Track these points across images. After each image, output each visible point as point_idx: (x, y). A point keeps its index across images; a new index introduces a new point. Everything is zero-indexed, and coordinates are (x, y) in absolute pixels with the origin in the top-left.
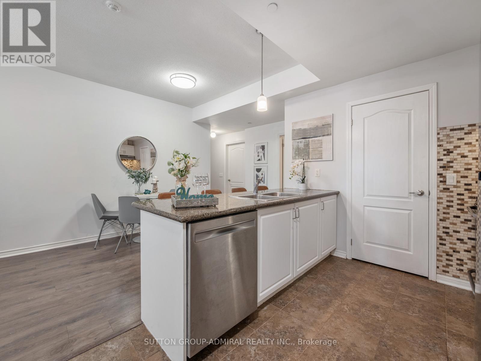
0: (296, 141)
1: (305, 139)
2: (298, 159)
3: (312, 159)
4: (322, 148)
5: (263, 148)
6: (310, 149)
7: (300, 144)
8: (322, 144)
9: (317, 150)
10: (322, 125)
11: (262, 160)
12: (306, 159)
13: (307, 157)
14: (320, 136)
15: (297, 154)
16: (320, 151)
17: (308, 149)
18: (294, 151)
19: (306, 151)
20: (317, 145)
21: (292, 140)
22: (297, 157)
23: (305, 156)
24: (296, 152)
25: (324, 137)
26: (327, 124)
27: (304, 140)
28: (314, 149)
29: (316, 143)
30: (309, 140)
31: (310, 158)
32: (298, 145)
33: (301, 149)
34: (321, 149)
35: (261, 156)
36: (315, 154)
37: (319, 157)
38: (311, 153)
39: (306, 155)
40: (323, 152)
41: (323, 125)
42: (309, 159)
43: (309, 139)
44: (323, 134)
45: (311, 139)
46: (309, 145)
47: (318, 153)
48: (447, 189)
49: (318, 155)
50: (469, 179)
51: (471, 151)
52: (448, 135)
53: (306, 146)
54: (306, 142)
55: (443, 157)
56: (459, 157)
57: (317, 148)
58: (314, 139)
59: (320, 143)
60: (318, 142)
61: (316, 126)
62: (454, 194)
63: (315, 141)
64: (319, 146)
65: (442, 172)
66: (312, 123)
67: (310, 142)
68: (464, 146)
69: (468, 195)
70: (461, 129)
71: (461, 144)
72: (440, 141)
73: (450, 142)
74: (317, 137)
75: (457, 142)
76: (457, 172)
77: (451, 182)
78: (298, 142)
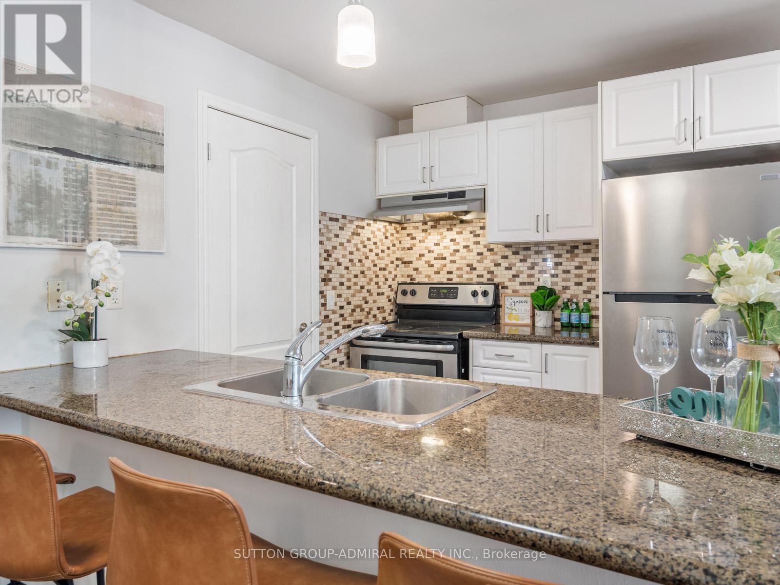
0: (23, 150)
1: (71, 159)
2: (39, 236)
4: (135, 206)
6: (91, 200)
7: (44, 171)
8: (134, 195)
10: (134, 125)
12: (75, 240)
13: (80, 232)
14: (127, 164)
16: (127, 217)
17: (85, 200)
18: (16, 196)
19: (76, 207)
20: (118, 192)
21: (6, 143)
22: (31, 227)
23: (71, 225)
24: (29, 205)
25: (142, 171)
26: (150, 129)
27: (66, 158)
28: (109, 206)
29: (116, 187)
30: (86, 167)
31: (94, 237)
32: (38, 176)
33: (50, 195)
34: (133, 209)
36: (112, 226)
37: (126, 237)
38: (94, 216)
39: (75, 223)
40: (138, 221)
41: (138, 129)
42: (90, 241)
43: (88, 162)
44: (138, 160)
45: (94, 165)
46: (87, 185)
47: (121, 221)
48: (327, 317)
49: (123, 229)
50: (342, 299)
51: (344, 256)
52: (327, 227)
53: (73, 186)
54: (77, 171)
55: (324, 263)
56: (336, 263)
57: (117, 204)
58: (108, 170)
59: (128, 189)
60: (120, 182)
61: (114, 122)
62: (332, 324)
63: (111, 176)
64: (125, 199)
65: (324, 288)
66: (99, 102)
67: (91, 173)
68: (339, 248)
69: (342, 323)
70: (337, 220)
71: (337, 244)
72: (321, 234)
73: (329, 239)
74: (118, 163)
75: (334, 239)
76: (334, 288)
77: (330, 305)
78: (37, 162)
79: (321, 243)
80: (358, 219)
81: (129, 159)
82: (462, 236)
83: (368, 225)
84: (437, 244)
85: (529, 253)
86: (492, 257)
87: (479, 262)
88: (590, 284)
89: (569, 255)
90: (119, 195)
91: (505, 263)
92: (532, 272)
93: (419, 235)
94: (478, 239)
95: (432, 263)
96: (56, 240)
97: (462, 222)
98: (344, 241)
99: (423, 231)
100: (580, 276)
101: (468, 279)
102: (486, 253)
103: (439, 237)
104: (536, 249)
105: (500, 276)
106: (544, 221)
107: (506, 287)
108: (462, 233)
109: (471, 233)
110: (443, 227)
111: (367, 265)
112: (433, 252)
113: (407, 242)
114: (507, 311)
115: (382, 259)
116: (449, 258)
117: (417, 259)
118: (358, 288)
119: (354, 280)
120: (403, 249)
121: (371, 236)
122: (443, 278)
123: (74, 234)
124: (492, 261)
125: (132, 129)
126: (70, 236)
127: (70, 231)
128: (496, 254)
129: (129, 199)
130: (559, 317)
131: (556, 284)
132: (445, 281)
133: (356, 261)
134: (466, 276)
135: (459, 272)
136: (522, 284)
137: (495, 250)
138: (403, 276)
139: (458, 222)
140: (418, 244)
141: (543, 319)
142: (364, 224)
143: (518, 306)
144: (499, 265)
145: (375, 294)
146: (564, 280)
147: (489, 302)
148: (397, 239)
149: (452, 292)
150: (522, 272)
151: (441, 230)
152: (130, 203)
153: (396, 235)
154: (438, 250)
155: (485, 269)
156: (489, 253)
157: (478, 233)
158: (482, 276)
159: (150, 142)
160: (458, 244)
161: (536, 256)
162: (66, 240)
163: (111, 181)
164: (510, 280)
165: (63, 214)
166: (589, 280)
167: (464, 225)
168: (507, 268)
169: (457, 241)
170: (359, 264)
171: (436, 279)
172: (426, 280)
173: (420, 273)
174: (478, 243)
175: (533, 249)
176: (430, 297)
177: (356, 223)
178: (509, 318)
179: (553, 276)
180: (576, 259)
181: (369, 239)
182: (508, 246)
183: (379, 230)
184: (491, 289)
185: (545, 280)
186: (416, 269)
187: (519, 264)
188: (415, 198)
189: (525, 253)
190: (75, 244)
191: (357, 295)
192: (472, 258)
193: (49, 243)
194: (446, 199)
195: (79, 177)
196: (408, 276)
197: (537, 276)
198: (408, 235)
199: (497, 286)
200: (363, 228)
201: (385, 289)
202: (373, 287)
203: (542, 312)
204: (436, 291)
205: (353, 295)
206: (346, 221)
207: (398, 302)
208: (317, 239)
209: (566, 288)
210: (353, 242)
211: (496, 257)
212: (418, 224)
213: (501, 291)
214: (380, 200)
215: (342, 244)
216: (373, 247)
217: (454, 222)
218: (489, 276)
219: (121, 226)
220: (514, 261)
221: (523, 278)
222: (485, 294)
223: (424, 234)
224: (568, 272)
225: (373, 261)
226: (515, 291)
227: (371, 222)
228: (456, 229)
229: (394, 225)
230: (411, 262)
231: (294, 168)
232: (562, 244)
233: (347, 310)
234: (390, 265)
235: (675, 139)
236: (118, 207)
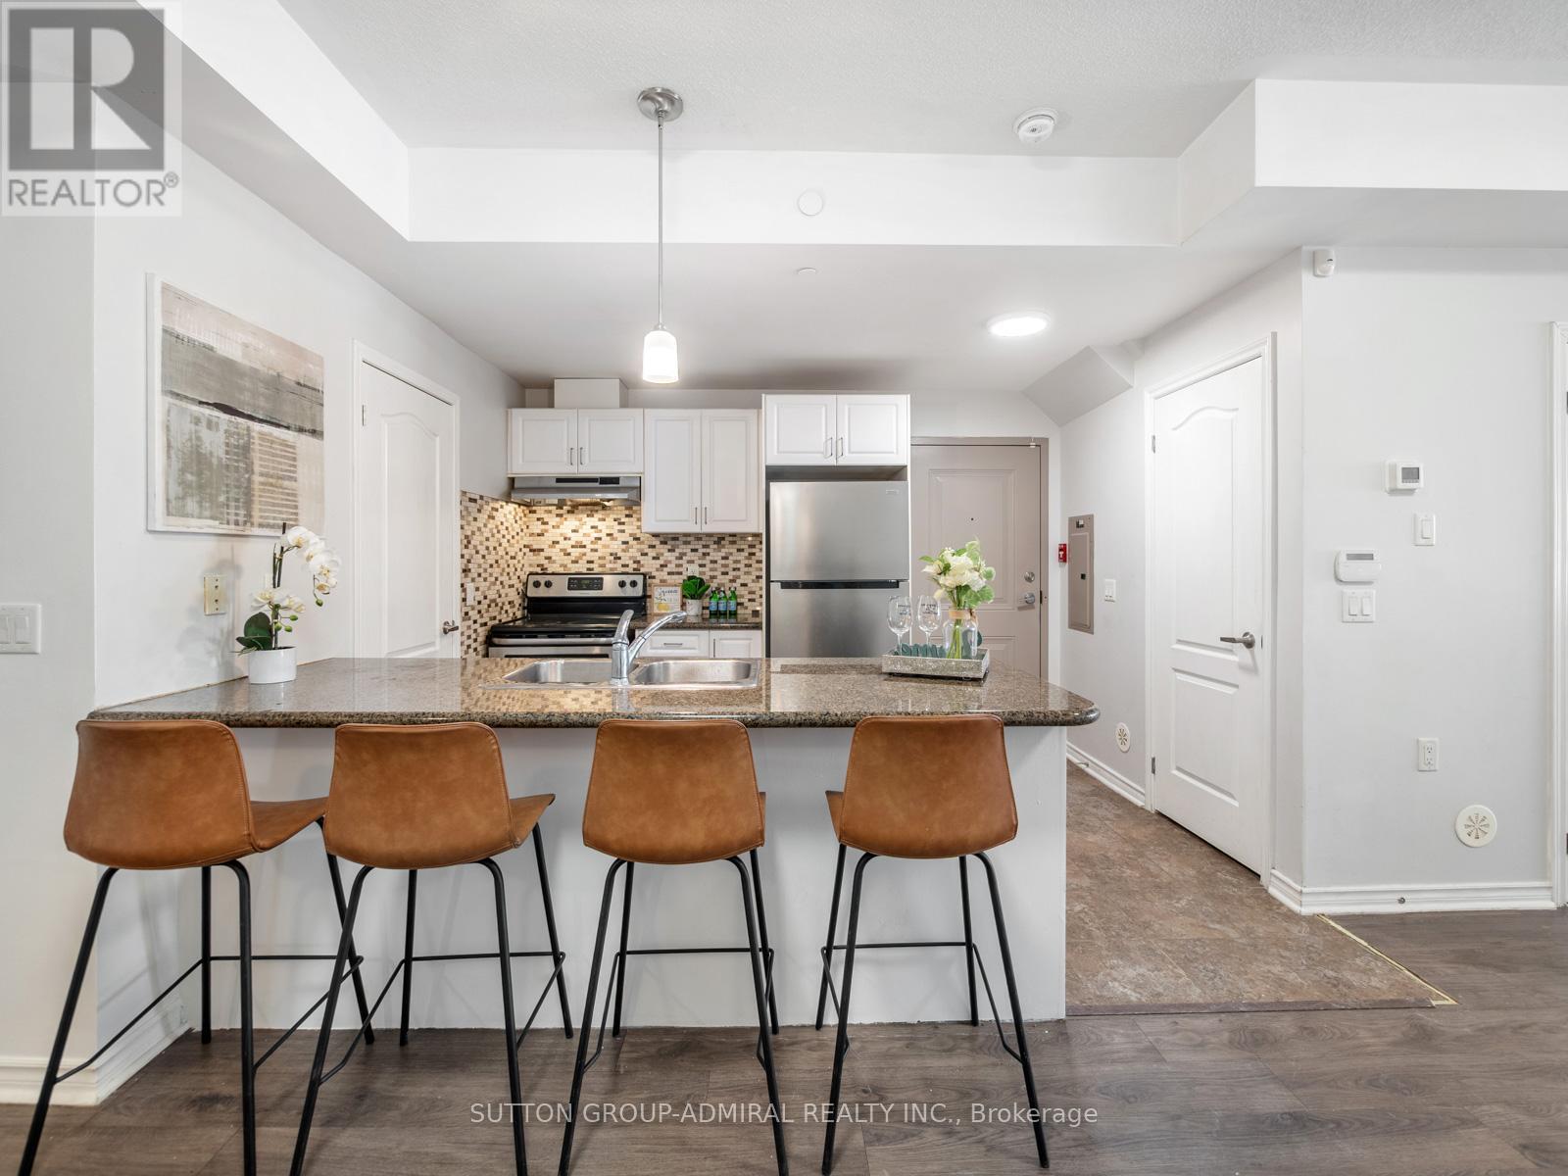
0: (184, 404)
1: (233, 418)
2: (200, 517)
3: (261, 525)
4: (295, 480)
6: (253, 473)
7: (205, 433)
8: (295, 466)
9: (281, 487)
10: (294, 378)
12: (237, 523)
13: (242, 512)
14: (288, 428)
15: (190, 486)
16: (288, 494)
17: (247, 472)
18: (176, 465)
19: (238, 480)
20: (280, 463)
21: (164, 394)
22: (191, 505)
23: (233, 504)
24: (189, 477)
25: (303, 437)
26: (310, 385)
27: (227, 417)
28: (271, 480)
29: (277, 455)
30: (248, 429)
31: (256, 520)
32: (198, 438)
33: (210, 464)
34: (295, 484)
36: (274, 505)
38: (257, 493)
39: (237, 500)
40: (300, 499)
41: (299, 384)
42: (252, 524)
43: (250, 423)
44: (298, 423)
45: (256, 427)
46: (249, 453)
47: (282, 499)
48: (467, 614)
49: (285, 509)
50: (479, 593)
51: (481, 544)
52: (467, 508)
53: (236, 454)
54: (238, 434)
55: (465, 551)
56: (474, 551)
57: (278, 478)
58: (271, 435)
59: (288, 458)
60: (282, 450)
61: (275, 374)
62: (471, 622)
63: (272, 442)
64: (286, 471)
65: (464, 580)
66: (261, 347)
67: (253, 438)
68: (477, 533)
69: (480, 621)
70: (475, 501)
71: (475, 529)
72: (462, 517)
73: (469, 524)
74: (278, 425)
75: (473, 523)
76: (473, 580)
77: (470, 601)
78: (197, 421)
79: (462, 528)
80: (493, 499)
81: (290, 421)
82: (605, 524)
83: (502, 507)
84: (574, 531)
85: (677, 542)
86: (639, 546)
87: (624, 551)
88: (735, 573)
89: (716, 546)
90: (280, 467)
91: (652, 553)
92: (681, 562)
93: (553, 520)
94: (622, 527)
95: (568, 551)
96: (217, 522)
97: (604, 507)
98: (482, 525)
99: (557, 515)
100: (726, 566)
101: (611, 569)
102: (632, 542)
103: (578, 523)
104: (684, 539)
105: (649, 565)
106: (701, 513)
107: (654, 577)
108: (604, 520)
109: (615, 520)
110: (582, 512)
111: (500, 554)
112: (570, 539)
113: (537, 527)
114: (656, 601)
115: (512, 546)
116: (590, 546)
117: (550, 547)
118: (493, 579)
119: (489, 570)
120: (532, 535)
121: (504, 520)
122: (582, 567)
123: (237, 515)
124: (639, 550)
125: (293, 383)
126: (232, 518)
127: (232, 511)
128: (643, 543)
129: (290, 471)
130: (707, 605)
131: (704, 573)
132: (585, 571)
133: (491, 548)
134: (609, 566)
135: (602, 562)
136: (669, 574)
137: (642, 539)
138: (531, 565)
139: (601, 508)
140: (551, 530)
141: (693, 608)
142: (497, 505)
143: (668, 596)
144: (646, 554)
145: (507, 586)
146: (711, 570)
147: (638, 592)
148: (525, 523)
149: (598, 584)
150: (670, 562)
151: (580, 516)
152: (292, 477)
153: (523, 519)
154: (575, 538)
155: (630, 558)
156: (635, 542)
157: (623, 520)
158: (627, 566)
159: (311, 401)
160: (601, 531)
161: (684, 546)
162: (228, 523)
163: (274, 448)
164: (657, 570)
165: (224, 489)
166: (734, 570)
167: (608, 512)
168: (654, 558)
169: (599, 528)
170: (493, 552)
171: (574, 568)
172: (561, 570)
173: (554, 562)
174: (623, 531)
175: (682, 539)
176: (569, 588)
177: (492, 505)
178: (658, 607)
179: (701, 566)
180: (723, 550)
181: (502, 523)
182: (655, 535)
183: (510, 513)
184: (639, 579)
185: (693, 570)
186: (548, 558)
187: (667, 554)
188: (559, 480)
189: (673, 542)
190: (238, 527)
191: (492, 587)
192: (616, 547)
193: (210, 527)
194: (597, 485)
195: (241, 441)
196: (538, 566)
197: (685, 565)
198: (538, 519)
199: (644, 575)
200: (497, 510)
201: (515, 581)
202: (504, 578)
203: (693, 601)
204: (575, 582)
205: (489, 589)
206: (484, 502)
207: (529, 595)
208: (458, 522)
209: (713, 577)
210: (489, 526)
211: (642, 546)
212: (550, 508)
213: (649, 581)
214: (512, 480)
215: (479, 529)
216: (505, 532)
217: (596, 508)
218: (635, 566)
219: (283, 506)
220: (662, 551)
221: (671, 567)
222: (634, 584)
223: (558, 519)
224: (715, 562)
225: (505, 549)
226: (663, 581)
227: (504, 504)
228: (598, 516)
229: (522, 507)
230: (542, 550)
231: (438, 439)
232: (710, 535)
233: (484, 607)
234: (519, 553)
235: (822, 453)
236: (280, 481)
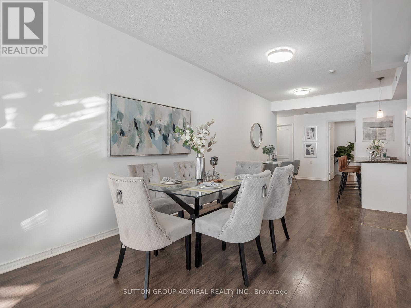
0: (366, 129)
1: (373, 128)
2: (368, 139)
5: (313, 130)
6: (377, 134)
8: (385, 132)
11: (311, 139)
13: (375, 138)
15: (367, 137)
18: (365, 135)
19: (374, 135)
20: (382, 132)
21: (363, 128)
25: (387, 128)
26: (390, 121)
28: (380, 134)
32: (368, 132)
33: (370, 134)
34: (385, 134)
35: (311, 136)
37: (383, 139)
38: (377, 136)
40: (386, 136)
45: (377, 128)
47: (382, 136)
57: (382, 134)
60: (383, 130)
61: (382, 121)
63: (381, 130)
67: (377, 130)
74: (382, 127)
78: (368, 130)
81: (385, 126)
96: (371, 140)
125: (385, 121)
159: (390, 123)
165: (372, 136)
195: (375, 131)
